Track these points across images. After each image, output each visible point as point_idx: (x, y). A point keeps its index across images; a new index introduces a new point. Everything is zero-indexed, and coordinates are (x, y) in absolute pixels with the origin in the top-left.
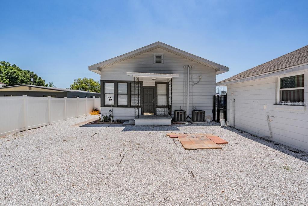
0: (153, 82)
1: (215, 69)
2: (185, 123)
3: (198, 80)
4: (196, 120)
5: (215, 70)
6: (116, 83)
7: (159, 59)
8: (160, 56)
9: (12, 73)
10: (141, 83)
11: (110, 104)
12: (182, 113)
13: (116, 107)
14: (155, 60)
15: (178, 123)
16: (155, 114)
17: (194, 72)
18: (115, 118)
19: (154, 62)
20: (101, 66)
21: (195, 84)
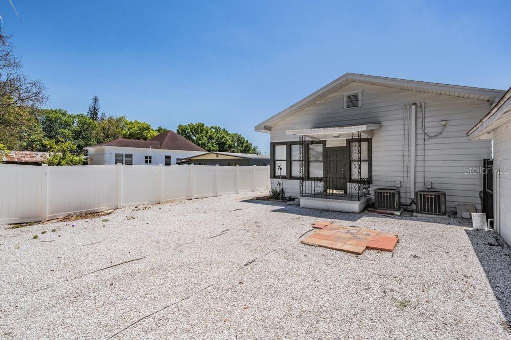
0: (343, 140)
1: (488, 101)
2: (393, 212)
3: (439, 130)
4: (421, 210)
5: (488, 104)
6: (289, 145)
7: (353, 101)
8: (356, 95)
9: (221, 138)
10: (324, 142)
11: (279, 175)
12: (387, 193)
13: (288, 179)
14: (346, 104)
15: (378, 211)
16: (346, 193)
17: (427, 114)
18: (287, 195)
19: (345, 107)
20: (269, 124)
21: (431, 137)
